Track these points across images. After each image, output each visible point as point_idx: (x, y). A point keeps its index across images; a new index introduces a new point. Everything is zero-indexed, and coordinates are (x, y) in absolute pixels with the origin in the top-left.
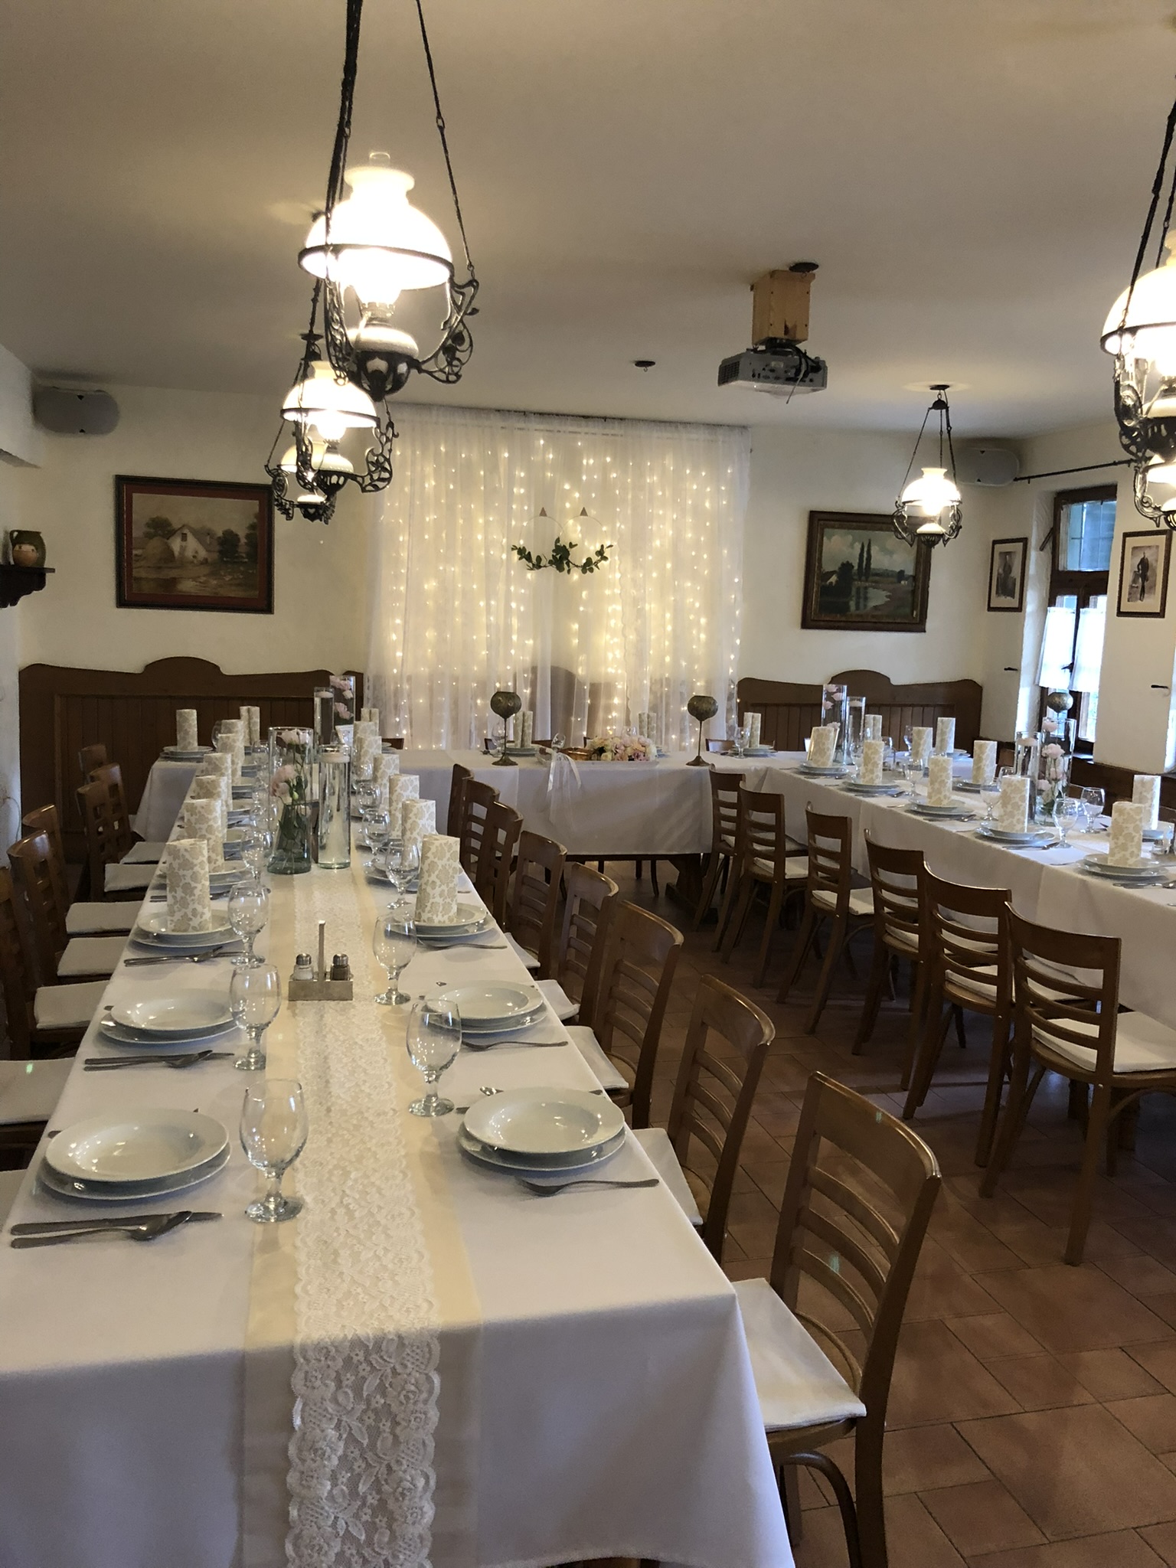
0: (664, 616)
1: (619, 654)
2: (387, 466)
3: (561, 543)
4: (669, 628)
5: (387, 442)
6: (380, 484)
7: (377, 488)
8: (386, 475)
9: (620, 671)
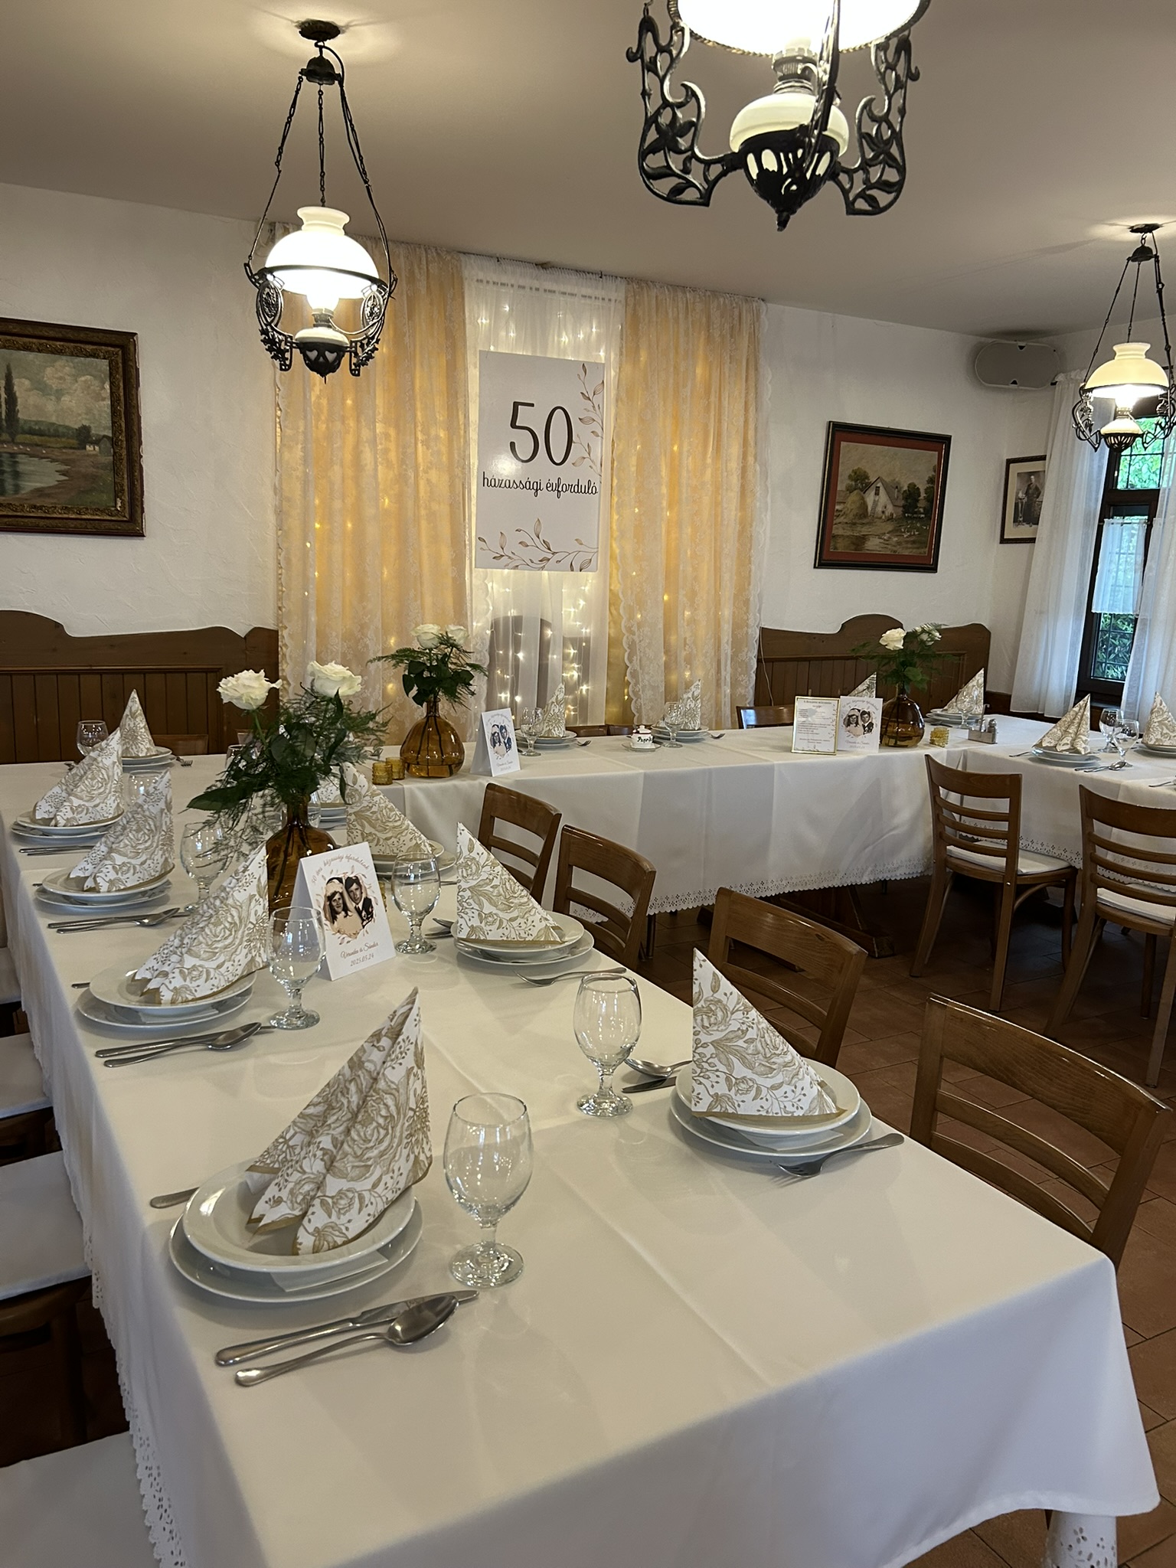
2: (894, 150)
5: (896, 90)
6: (883, 199)
7: (876, 209)
8: (892, 176)
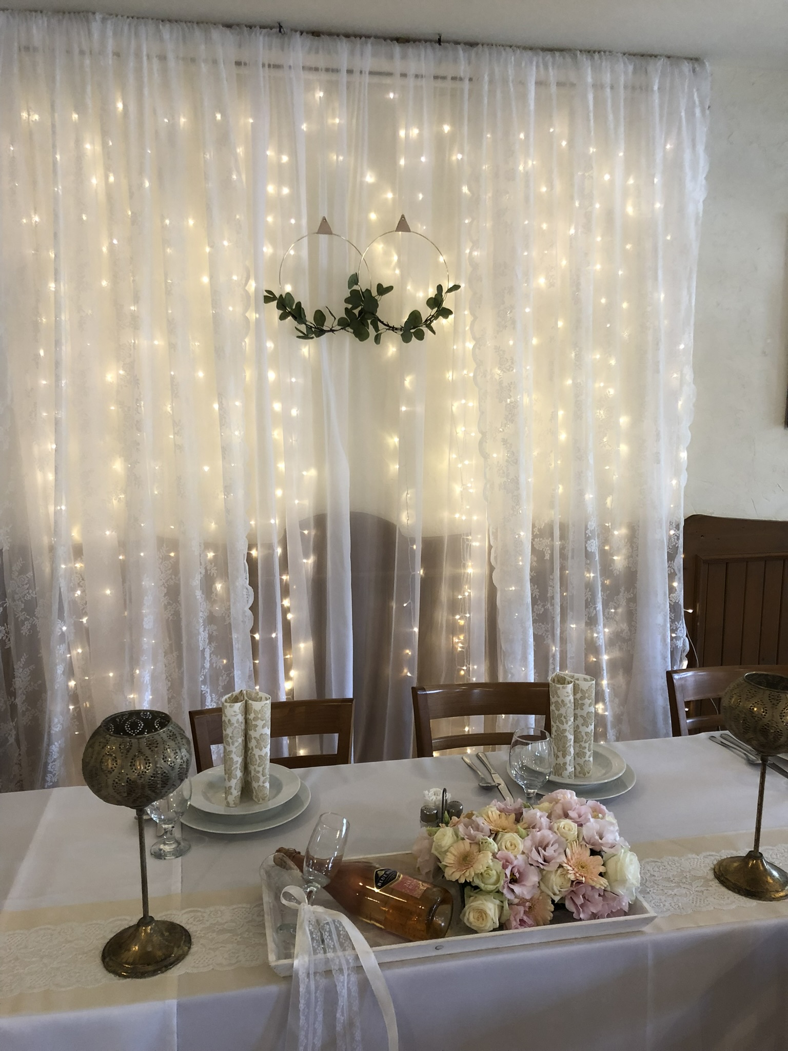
0: (554, 416)
1: (474, 487)
3: (362, 286)
4: (563, 436)
9: (475, 518)
